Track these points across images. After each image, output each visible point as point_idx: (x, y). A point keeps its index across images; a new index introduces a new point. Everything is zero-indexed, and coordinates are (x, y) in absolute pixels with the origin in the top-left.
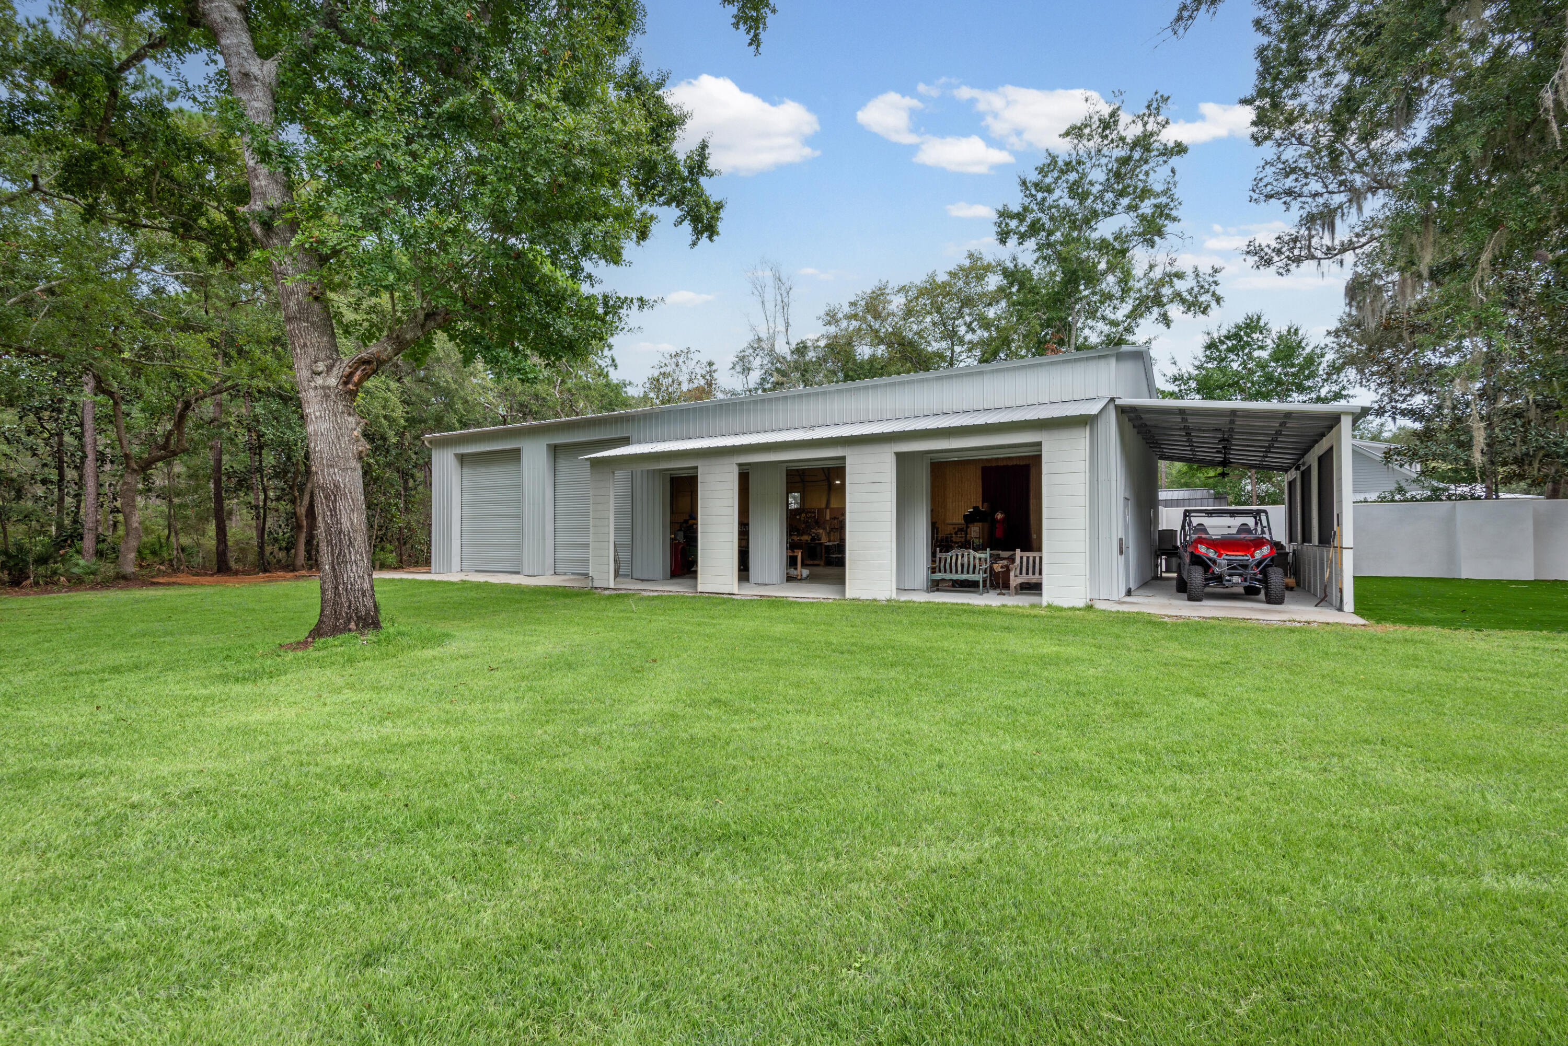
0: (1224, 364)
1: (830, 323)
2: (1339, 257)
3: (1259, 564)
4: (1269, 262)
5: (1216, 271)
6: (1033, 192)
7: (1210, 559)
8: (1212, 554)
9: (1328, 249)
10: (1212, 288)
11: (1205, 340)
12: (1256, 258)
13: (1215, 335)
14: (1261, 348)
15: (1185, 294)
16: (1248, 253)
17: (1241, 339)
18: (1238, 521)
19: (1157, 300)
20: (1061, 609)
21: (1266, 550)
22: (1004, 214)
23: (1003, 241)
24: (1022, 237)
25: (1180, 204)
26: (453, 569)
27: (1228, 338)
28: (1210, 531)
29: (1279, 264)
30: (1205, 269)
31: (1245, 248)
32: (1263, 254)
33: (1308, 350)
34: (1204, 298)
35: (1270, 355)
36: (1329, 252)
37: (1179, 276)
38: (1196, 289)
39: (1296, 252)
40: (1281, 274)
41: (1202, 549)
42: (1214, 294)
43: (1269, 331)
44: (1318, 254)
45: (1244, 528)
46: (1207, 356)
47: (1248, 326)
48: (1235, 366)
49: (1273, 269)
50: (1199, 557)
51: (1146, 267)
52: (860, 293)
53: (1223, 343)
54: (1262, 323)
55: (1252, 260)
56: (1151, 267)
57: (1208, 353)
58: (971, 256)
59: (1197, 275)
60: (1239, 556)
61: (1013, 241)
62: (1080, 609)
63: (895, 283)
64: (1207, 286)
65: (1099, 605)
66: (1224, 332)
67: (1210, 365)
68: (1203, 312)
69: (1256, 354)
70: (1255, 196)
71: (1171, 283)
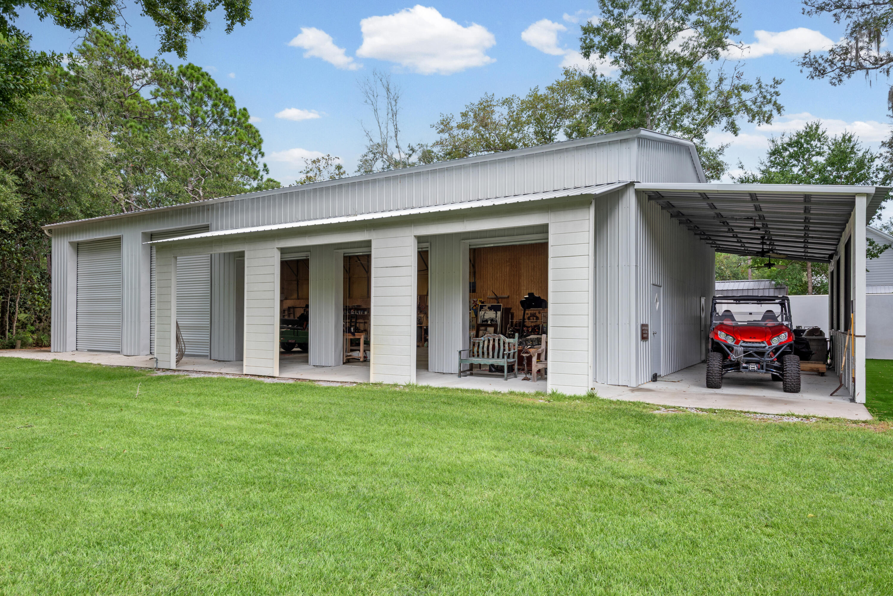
0: (787, 168)
1: (442, 131)
2: (885, 67)
3: (777, 349)
4: (823, 73)
5: (777, 83)
6: (611, 8)
7: (729, 347)
8: (730, 341)
9: (876, 59)
10: (774, 99)
11: (769, 147)
12: (811, 69)
13: (779, 143)
14: (819, 154)
15: (749, 103)
16: (804, 64)
17: (802, 145)
18: (765, 307)
19: (726, 110)
20: (562, 398)
21: (784, 337)
22: (588, 30)
23: (587, 55)
24: (603, 51)
25: (739, 17)
26: (68, 349)
27: (790, 145)
28: (737, 318)
29: (832, 74)
30: (767, 81)
31: (801, 60)
32: (817, 65)
33: (860, 154)
34: (767, 108)
35: (826, 160)
36: (877, 62)
37: (746, 88)
38: (759, 100)
39: (847, 62)
40: (834, 84)
41: (722, 335)
42: (775, 104)
43: (826, 139)
44: (867, 64)
45: (769, 315)
46: (771, 162)
47: (807, 134)
48: (795, 170)
49: (826, 79)
50: (718, 344)
51: (716, 80)
52: (468, 104)
53: (786, 150)
54: (820, 131)
55: (808, 71)
56: (721, 80)
57: (772, 158)
58: (567, 73)
59: (760, 87)
60: (755, 343)
61: (595, 56)
62: (579, 398)
63: (501, 95)
64: (769, 97)
65: (602, 394)
66: (786, 140)
67: (773, 170)
68: (768, 122)
69: (814, 159)
70: (808, 8)
71: (738, 95)
